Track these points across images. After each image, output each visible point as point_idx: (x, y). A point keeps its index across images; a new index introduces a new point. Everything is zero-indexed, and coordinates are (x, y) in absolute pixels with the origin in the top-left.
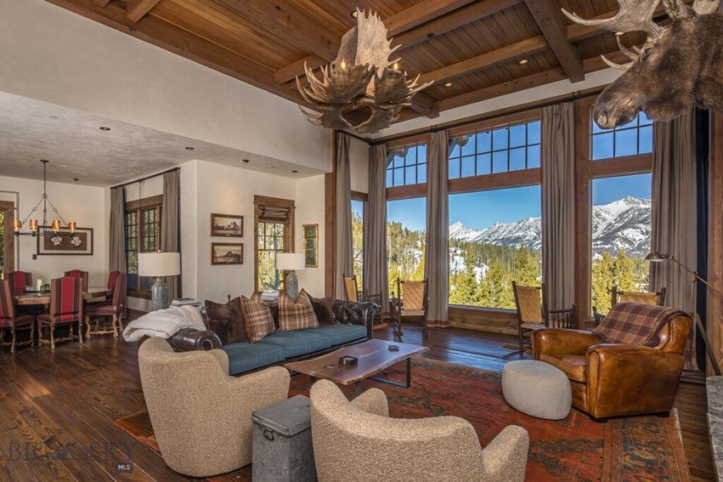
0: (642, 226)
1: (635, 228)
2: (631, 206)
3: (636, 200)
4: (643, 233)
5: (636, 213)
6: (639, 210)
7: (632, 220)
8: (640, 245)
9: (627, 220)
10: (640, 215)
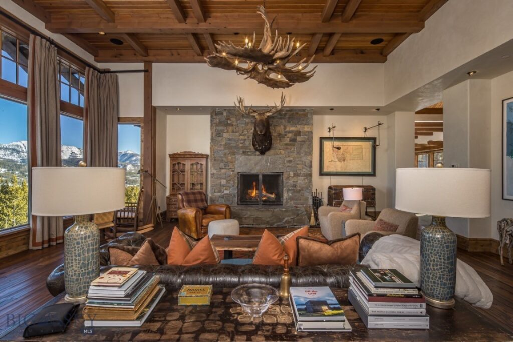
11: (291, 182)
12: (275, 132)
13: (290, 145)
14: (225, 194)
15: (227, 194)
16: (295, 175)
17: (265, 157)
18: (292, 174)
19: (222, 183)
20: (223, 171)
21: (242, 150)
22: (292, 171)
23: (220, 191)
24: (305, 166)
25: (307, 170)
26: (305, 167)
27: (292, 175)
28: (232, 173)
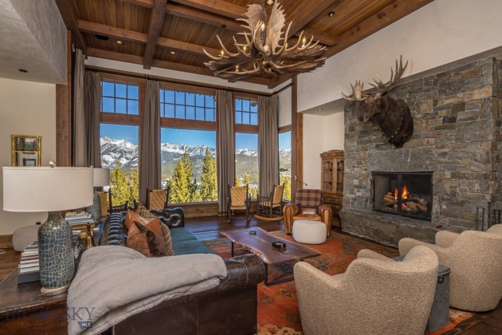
0: (112, 153)
1: (109, 154)
2: (107, 142)
3: (109, 139)
4: (113, 158)
5: (109, 146)
6: (111, 145)
7: (107, 150)
8: (112, 164)
9: (104, 150)
10: (111, 147)
11: (447, 187)
12: (419, 112)
13: (445, 128)
14: (357, 197)
15: (359, 197)
16: (454, 176)
17: (403, 149)
18: (448, 174)
19: (355, 183)
20: (356, 169)
21: (375, 144)
22: (449, 170)
23: (352, 193)
24: (476, 160)
25: (479, 167)
26: (474, 162)
27: (449, 177)
28: (364, 172)
